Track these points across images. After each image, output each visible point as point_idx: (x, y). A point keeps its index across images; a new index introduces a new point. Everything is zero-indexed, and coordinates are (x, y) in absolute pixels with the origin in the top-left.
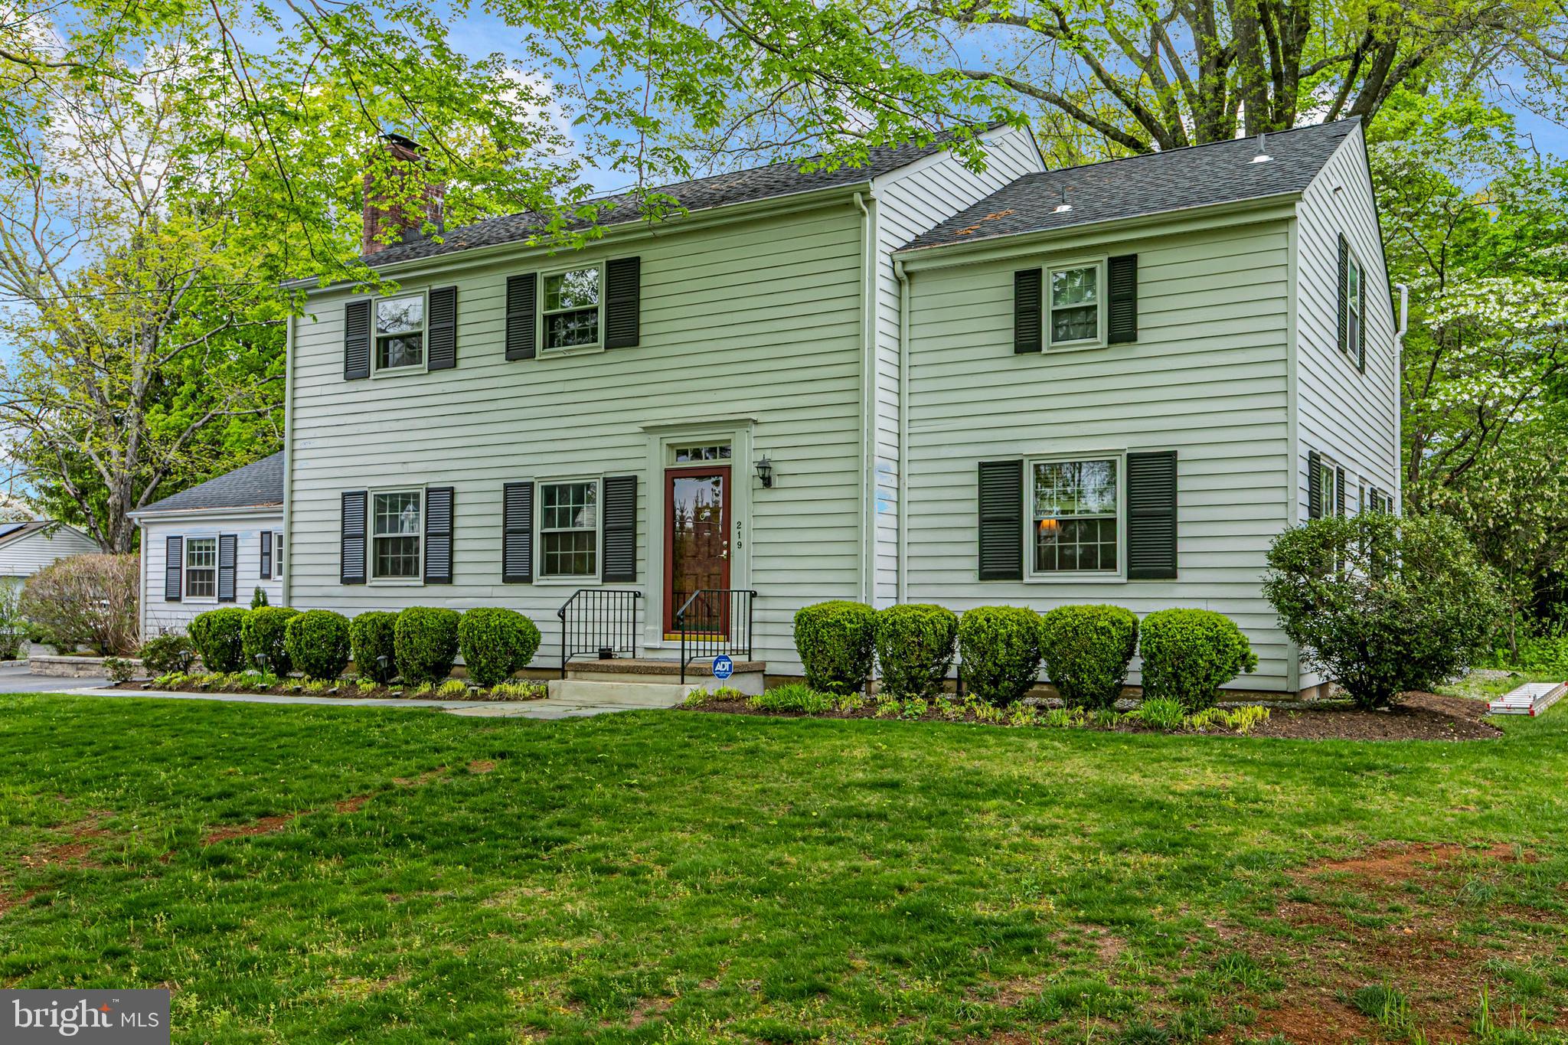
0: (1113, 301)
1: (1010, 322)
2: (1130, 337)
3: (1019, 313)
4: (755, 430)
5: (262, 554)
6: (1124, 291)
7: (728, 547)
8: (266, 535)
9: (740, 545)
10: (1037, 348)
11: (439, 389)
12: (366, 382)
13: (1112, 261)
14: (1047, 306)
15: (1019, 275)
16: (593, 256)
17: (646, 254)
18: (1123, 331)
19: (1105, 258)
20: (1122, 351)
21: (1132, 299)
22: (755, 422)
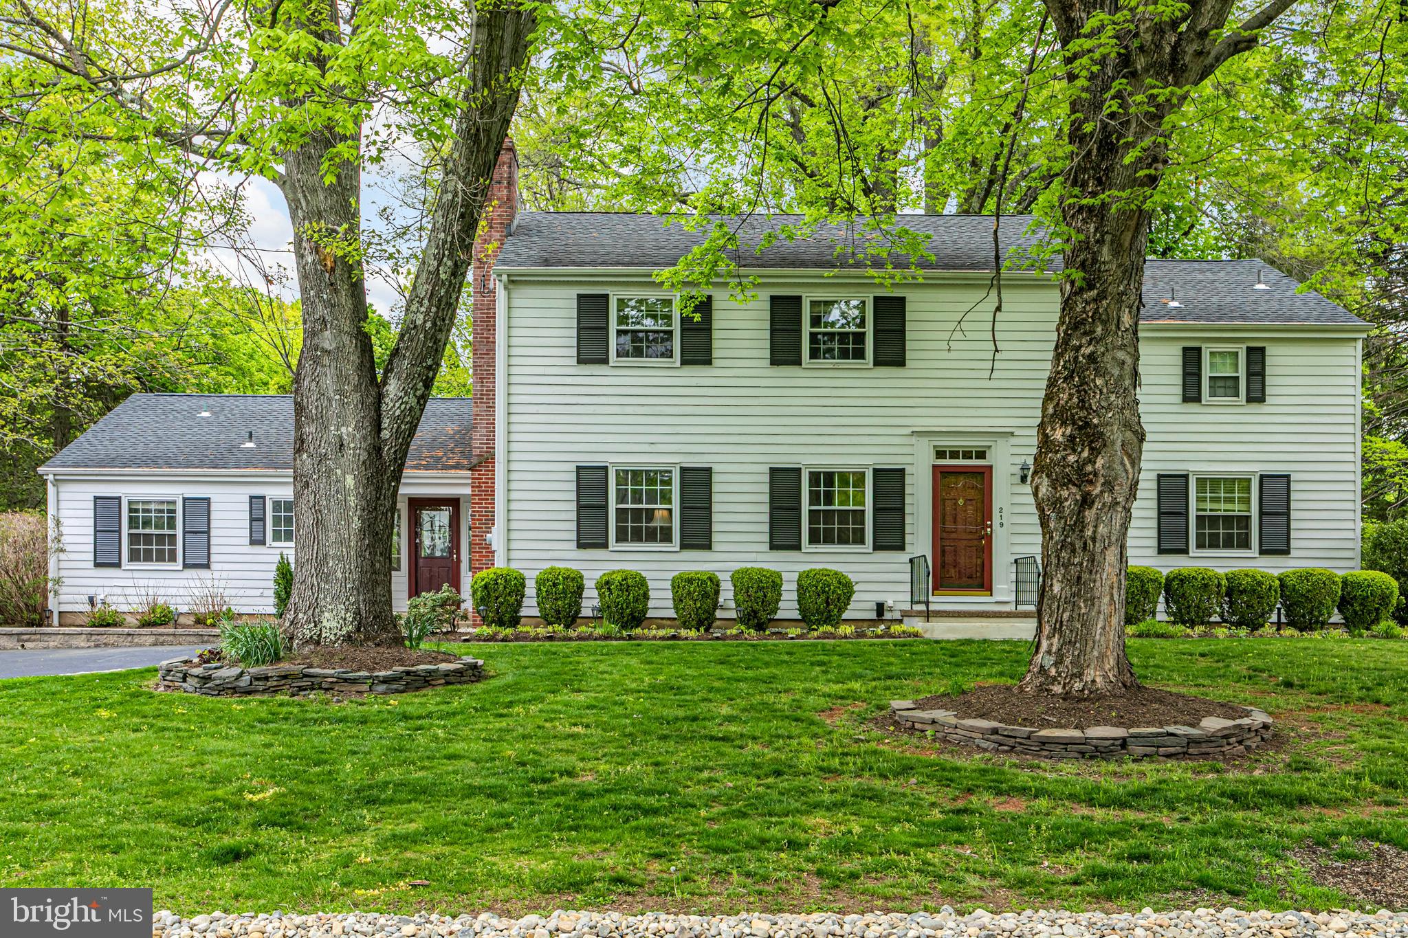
0: (1249, 375)
1: (1179, 380)
2: (1261, 399)
3: (1186, 375)
4: (1013, 441)
5: (252, 520)
6: (1257, 369)
7: (991, 527)
8: (256, 502)
9: (1002, 525)
10: (1198, 399)
11: (694, 382)
12: (604, 367)
13: (1249, 349)
14: (1206, 373)
15: (1185, 350)
16: (860, 289)
17: (911, 296)
18: (1257, 396)
19: (1244, 346)
20: (1254, 408)
21: (1262, 375)
22: (1012, 434)
